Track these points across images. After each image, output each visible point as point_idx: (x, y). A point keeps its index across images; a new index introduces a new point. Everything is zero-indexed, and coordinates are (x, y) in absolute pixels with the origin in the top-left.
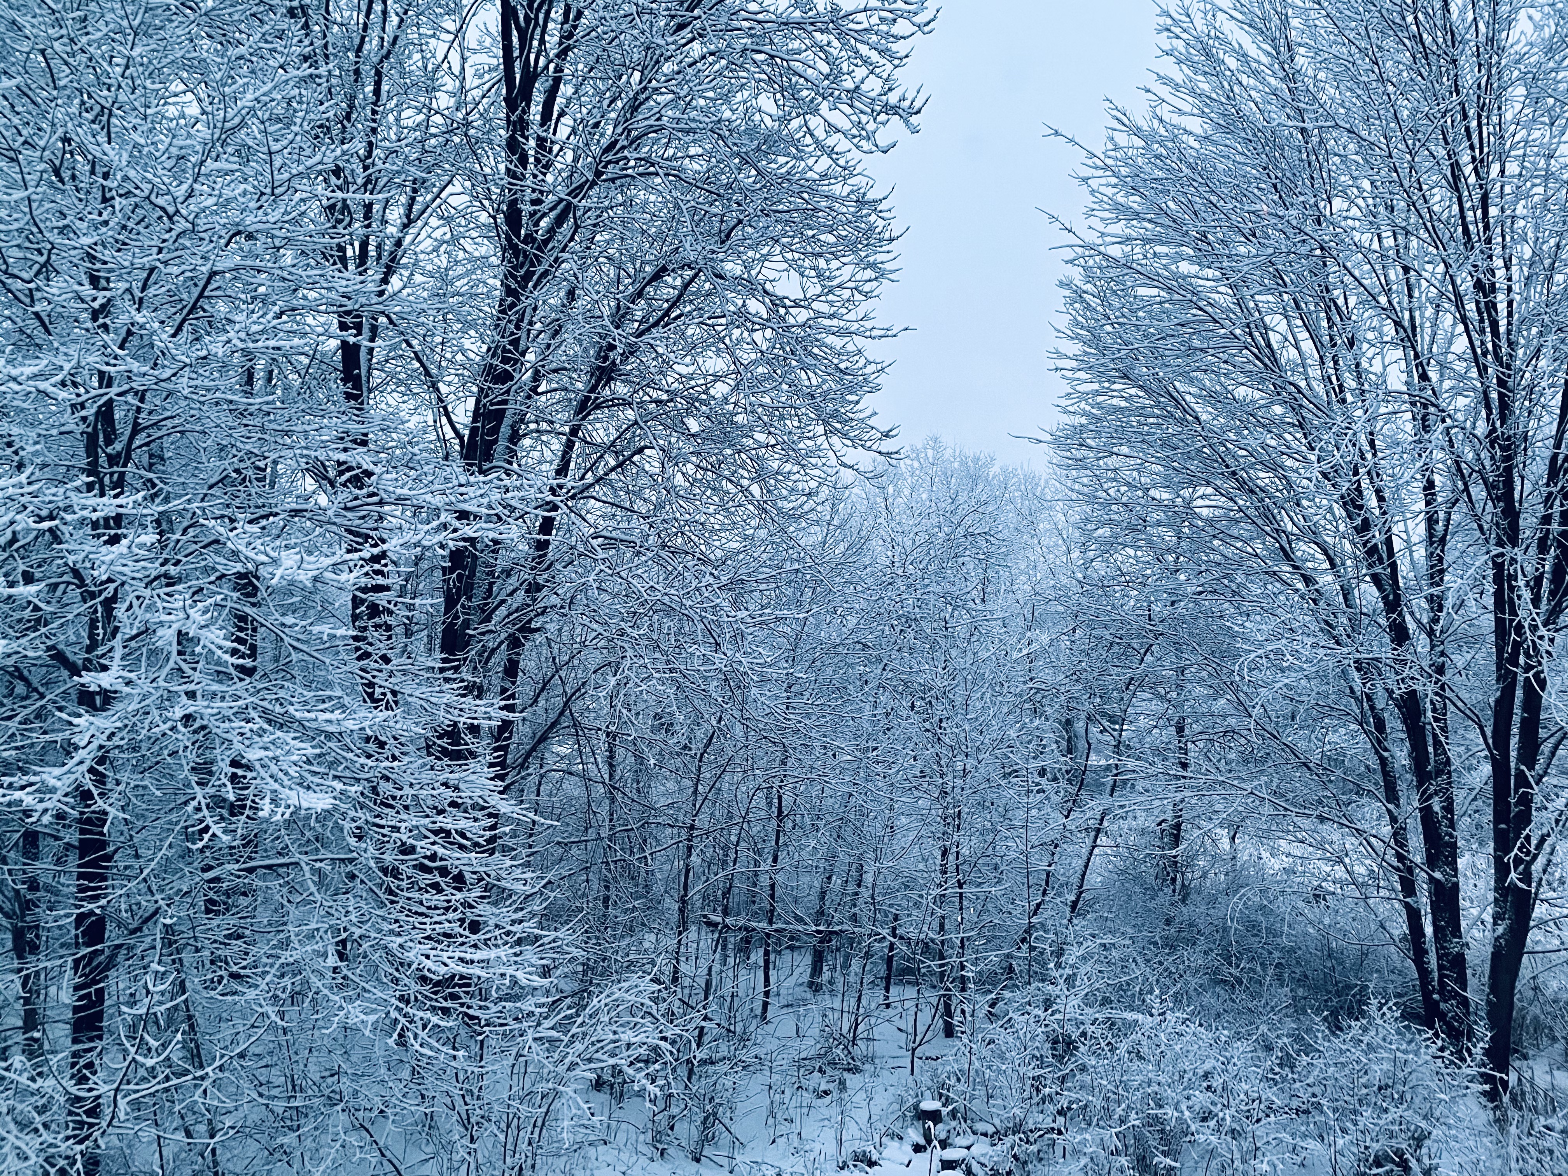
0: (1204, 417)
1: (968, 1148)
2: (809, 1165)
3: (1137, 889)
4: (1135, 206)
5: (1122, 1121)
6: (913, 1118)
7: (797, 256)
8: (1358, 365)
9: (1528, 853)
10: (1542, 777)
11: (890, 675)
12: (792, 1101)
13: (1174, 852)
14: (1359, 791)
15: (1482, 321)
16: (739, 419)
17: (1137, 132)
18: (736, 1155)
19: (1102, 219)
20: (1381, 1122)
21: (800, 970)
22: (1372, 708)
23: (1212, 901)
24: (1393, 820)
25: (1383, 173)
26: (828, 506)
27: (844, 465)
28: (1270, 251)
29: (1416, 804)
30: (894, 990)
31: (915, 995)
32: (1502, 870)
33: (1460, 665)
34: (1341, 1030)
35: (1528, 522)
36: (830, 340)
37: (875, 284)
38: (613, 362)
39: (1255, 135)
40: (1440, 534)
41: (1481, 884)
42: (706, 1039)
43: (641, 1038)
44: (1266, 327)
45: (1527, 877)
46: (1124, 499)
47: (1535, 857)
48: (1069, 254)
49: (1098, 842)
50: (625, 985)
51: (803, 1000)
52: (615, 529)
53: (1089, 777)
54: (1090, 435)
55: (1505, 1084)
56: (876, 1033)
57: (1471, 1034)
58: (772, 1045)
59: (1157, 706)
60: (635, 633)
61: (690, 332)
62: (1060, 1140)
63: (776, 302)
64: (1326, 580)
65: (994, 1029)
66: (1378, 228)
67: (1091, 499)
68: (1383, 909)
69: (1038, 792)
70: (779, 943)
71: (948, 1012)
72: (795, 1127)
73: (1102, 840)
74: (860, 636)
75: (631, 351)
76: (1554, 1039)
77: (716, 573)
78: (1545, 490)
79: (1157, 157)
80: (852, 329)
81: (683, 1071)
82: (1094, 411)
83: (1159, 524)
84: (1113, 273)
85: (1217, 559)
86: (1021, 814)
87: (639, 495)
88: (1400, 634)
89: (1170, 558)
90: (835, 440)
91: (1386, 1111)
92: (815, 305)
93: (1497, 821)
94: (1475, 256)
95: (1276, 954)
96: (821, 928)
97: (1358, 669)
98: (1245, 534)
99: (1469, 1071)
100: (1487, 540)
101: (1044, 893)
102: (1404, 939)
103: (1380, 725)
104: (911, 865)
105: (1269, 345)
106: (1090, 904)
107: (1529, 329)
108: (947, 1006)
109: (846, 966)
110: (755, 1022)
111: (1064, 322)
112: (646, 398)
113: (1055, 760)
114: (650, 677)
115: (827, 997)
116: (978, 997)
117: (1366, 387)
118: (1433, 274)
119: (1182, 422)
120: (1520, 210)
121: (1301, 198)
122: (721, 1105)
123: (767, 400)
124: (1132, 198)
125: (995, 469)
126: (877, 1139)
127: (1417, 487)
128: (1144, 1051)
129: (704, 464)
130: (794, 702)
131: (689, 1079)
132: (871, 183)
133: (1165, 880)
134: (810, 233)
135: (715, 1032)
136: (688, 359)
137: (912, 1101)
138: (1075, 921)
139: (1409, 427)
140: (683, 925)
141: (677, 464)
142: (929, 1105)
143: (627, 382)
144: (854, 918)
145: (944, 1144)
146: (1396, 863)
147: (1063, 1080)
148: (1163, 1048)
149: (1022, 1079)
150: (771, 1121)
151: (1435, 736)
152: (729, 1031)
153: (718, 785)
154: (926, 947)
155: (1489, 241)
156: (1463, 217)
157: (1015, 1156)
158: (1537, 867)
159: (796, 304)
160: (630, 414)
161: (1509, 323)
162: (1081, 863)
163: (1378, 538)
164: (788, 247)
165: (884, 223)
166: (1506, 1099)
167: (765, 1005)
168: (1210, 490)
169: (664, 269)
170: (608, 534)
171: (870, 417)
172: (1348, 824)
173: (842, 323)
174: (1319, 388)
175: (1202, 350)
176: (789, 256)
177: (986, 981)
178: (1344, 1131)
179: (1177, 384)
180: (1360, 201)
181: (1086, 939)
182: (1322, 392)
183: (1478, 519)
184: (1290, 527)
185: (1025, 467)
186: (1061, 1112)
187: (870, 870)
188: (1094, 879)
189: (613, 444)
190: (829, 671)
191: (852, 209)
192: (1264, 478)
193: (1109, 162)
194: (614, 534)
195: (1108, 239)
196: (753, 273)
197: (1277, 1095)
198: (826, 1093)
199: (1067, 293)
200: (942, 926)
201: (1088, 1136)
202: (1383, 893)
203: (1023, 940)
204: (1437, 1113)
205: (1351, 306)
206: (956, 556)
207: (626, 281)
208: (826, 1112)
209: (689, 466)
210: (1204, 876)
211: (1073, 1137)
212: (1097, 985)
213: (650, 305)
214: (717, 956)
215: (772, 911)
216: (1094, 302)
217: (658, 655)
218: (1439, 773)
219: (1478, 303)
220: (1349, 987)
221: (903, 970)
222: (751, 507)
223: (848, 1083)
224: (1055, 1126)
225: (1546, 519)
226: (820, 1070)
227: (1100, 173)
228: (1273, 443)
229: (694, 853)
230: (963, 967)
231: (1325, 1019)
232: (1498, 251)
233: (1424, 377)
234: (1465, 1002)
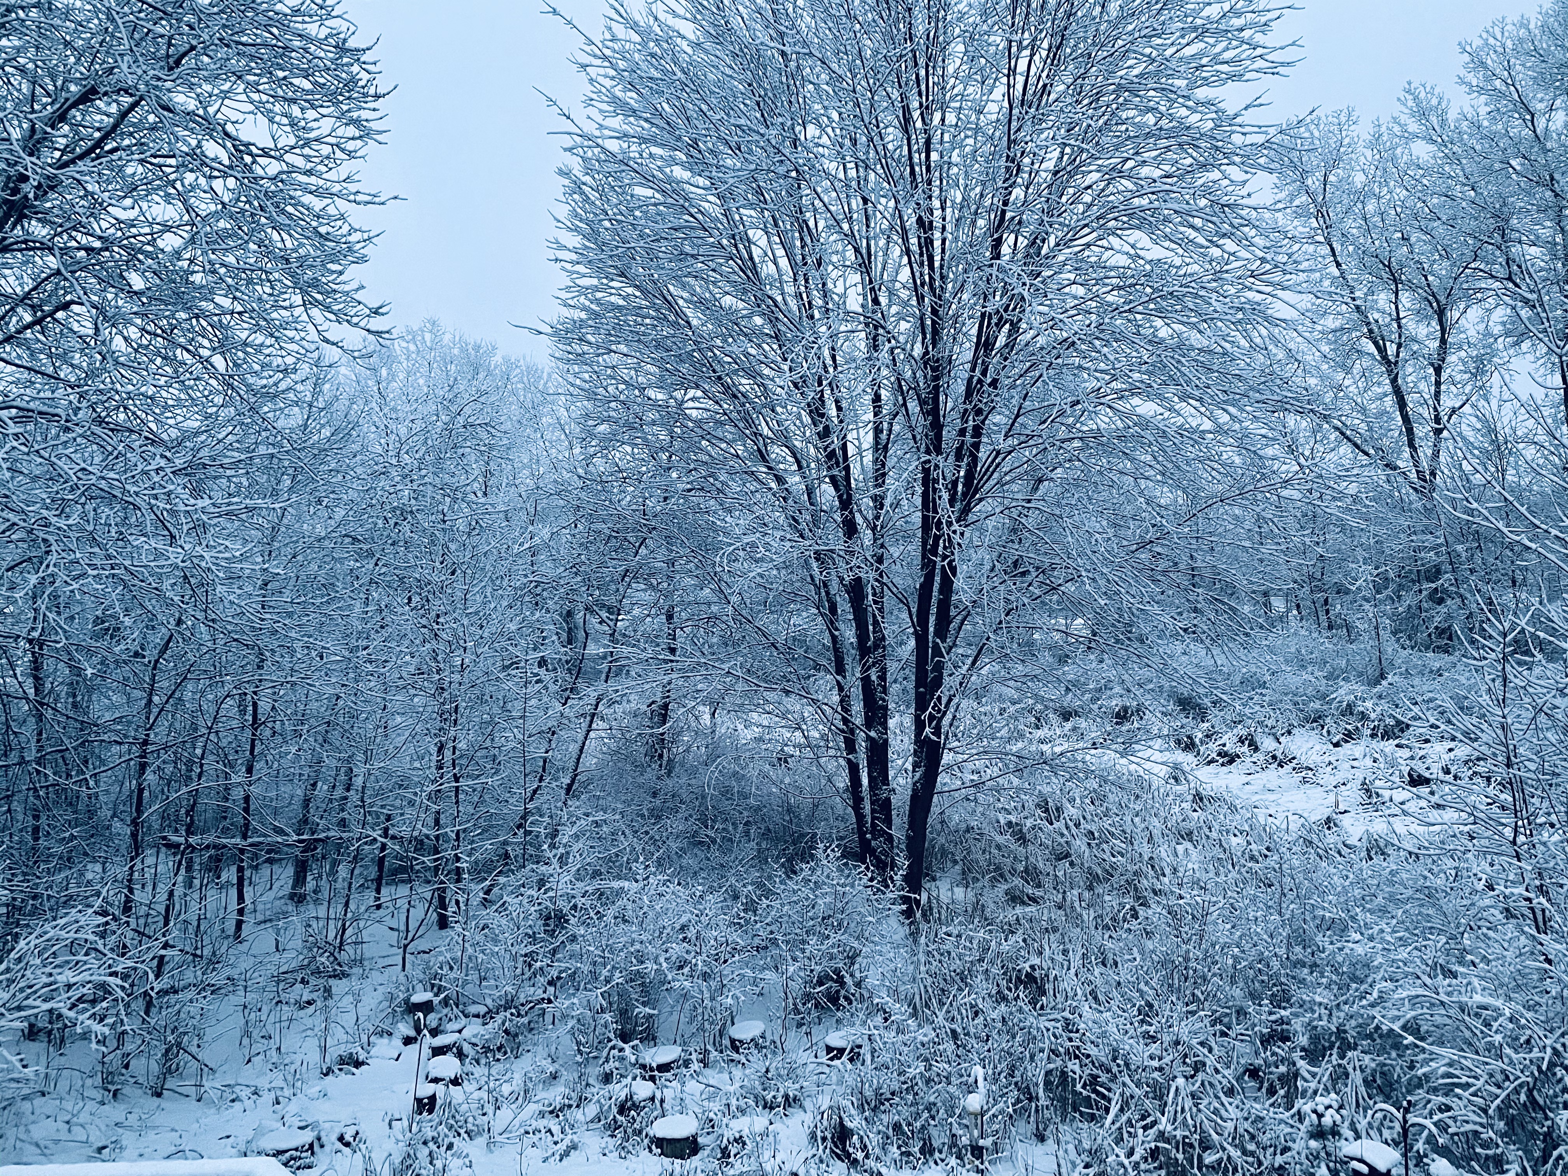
0: (695, 322)
1: (460, 1031)
2: (290, 1078)
3: (628, 767)
4: (632, 102)
5: (607, 981)
6: (403, 1013)
7: (264, 98)
8: (824, 284)
9: (939, 711)
10: (951, 648)
11: (384, 570)
12: (270, 1017)
13: (661, 730)
14: (817, 667)
15: (921, 255)
16: (197, 278)
17: (634, 26)
18: (204, 1082)
19: (601, 111)
20: (824, 947)
21: (282, 883)
22: (828, 593)
23: (693, 772)
24: (841, 689)
25: (849, 107)
26: (309, 386)
27: (327, 341)
28: (753, 167)
29: (858, 675)
30: (384, 891)
31: (408, 892)
32: (919, 725)
33: (896, 555)
34: (795, 873)
35: (949, 435)
36: (307, 199)
37: (359, 143)
38: (26, 197)
39: (741, 50)
40: (884, 442)
41: (906, 740)
42: (167, 968)
43: (86, 976)
44: (749, 240)
45: (937, 731)
46: (622, 397)
47: (945, 713)
48: (568, 142)
49: (594, 726)
50: (62, 922)
51: (284, 913)
52: (34, 399)
53: (587, 665)
54: (589, 330)
55: (918, 902)
56: (365, 936)
57: (893, 865)
58: (245, 964)
59: (648, 597)
60: (62, 523)
61: (129, 170)
62: (550, 1009)
63: (241, 148)
64: (794, 480)
65: (489, 915)
66: (843, 158)
67: (591, 396)
68: (831, 766)
69: (537, 682)
70: (256, 856)
71: (443, 905)
72: (273, 1044)
73: (598, 724)
74: (350, 528)
75: (49, 186)
76: (955, 862)
77: (168, 454)
78: (962, 407)
79: (653, 55)
80: (334, 190)
81: (138, 1005)
82: (593, 306)
83: (653, 423)
84: (612, 167)
85: (705, 458)
86: (519, 705)
87: (65, 357)
88: (850, 528)
89: (664, 457)
90: (315, 312)
91: (828, 937)
92: (287, 157)
93: (917, 687)
94: (919, 195)
95: (746, 814)
96: (305, 837)
97: (817, 559)
98: (729, 437)
99: (891, 895)
100: (918, 448)
101: (541, 780)
102: (847, 790)
103: (833, 609)
104: (404, 764)
105: (751, 258)
106: (586, 784)
107: (957, 266)
108: (442, 899)
109: (333, 872)
110: (226, 943)
111: (563, 211)
112: (74, 244)
113: (554, 650)
114: (84, 575)
115: (311, 906)
116: (472, 886)
117: (830, 306)
118: (886, 207)
119: (674, 325)
120: (955, 158)
121: (780, 120)
122: (185, 1033)
123: (231, 259)
124: (629, 94)
125: (498, 359)
126: (364, 1038)
127: (868, 398)
128: (629, 914)
129: (151, 327)
130: (272, 600)
131: (147, 1013)
132: (352, 29)
133: (653, 757)
134: (281, 74)
135: (177, 959)
136: (128, 202)
137: (402, 996)
138: (569, 803)
139: (862, 345)
140: (137, 848)
141: (113, 325)
142: (419, 997)
143: (44, 222)
144: (343, 824)
145: (434, 1033)
146: (842, 726)
147: (554, 952)
148: (645, 909)
149: (515, 958)
150: (246, 1041)
151: (874, 616)
152: (195, 955)
153: (177, 694)
154: (420, 844)
155: (929, 183)
156: (910, 158)
157: (506, 1032)
158: (946, 721)
159: (265, 153)
160: (52, 262)
161: (942, 259)
162: (577, 746)
163: (837, 444)
164: (255, 87)
165: (367, 76)
166: (918, 915)
167: (239, 924)
168: (699, 393)
169: (93, 91)
170: (23, 405)
171: (357, 290)
172: (806, 695)
173: (321, 182)
174: (793, 304)
175: (692, 256)
176: (255, 96)
177: (480, 871)
178: (794, 959)
179: (671, 288)
180: (829, 130)
181: (578, 819)
182: (795, 308)
183: (912, 429)
184: (766, 431)
185: (528, 359)
186: (550, 983)
187: (360, 770)
188: (589, 762)
189: (27, 295)
190: (314, 567)
191: (331, 55)
192: (745, 384)
193: (607, 52)
194: (32, 405)
195: (607, 132)
196: (211, 110)
197: (741, 937)
198: (309, 1003)
199: (567, 182)
200: (437, 822)
201: (575, 1001)
202: (832, 752)
203: (519, 826)
204: (867, 934)
205: (820, 229)
206: (455, 446)
207: (44, 100)
208: (309, 1022)
209: (132, 329)
210: (687, 751)
211: (562, 1003)
212: (588, 860)
213: (77, 133)
214: (180, 879)
215: (247, 825)
216: (593, 195)
217: (96, 550)
218: (876, 646)
219: (919, 237)
220: (803, 835)
221: (396, 870)
222: (213, 382)
223: (334, 990)
224: (545, 996)
225: (962, 432)
226: (303, 981)
227: (598, 62)
228: (753, 351)
229: (148, 770)
230: (458, 859)
231: (783, 865)
232: (936, 192)
233: (876, 301)
234: (890, 838)
